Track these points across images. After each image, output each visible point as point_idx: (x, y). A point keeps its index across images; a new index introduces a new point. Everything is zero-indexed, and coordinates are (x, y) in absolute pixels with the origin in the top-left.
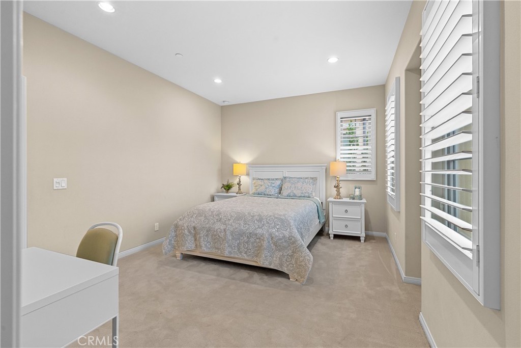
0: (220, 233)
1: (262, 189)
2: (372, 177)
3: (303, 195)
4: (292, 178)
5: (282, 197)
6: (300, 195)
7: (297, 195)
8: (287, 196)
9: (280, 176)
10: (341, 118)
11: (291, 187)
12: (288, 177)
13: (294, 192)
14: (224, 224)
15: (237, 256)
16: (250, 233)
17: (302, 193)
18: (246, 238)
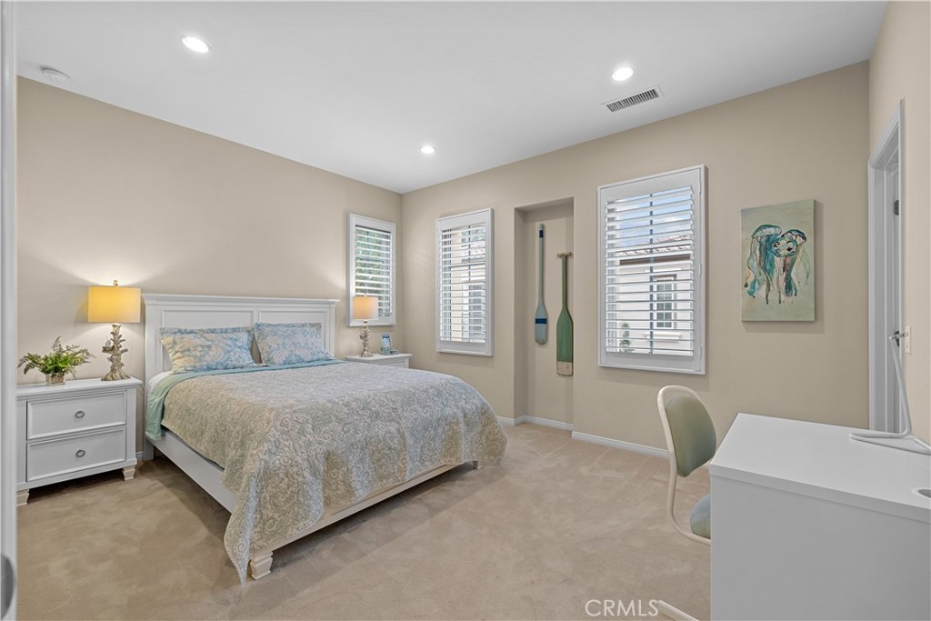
0: (392, 441)
1: (214, 356)
2: (392, 320)
3: (316, 357)
4: (273, 325)
5: (274, 367)
6: (310, 358)
7: (306, 359)
8: (285, 364)
9: (244, 321)
10: (357, 226)
11: (284, 344)
12: (263, 325)
13: (298, 353)
14: (390, 421)
15: (419, 473)
16: (439, 420)
17: (314, 354)
18: (432, 432)
